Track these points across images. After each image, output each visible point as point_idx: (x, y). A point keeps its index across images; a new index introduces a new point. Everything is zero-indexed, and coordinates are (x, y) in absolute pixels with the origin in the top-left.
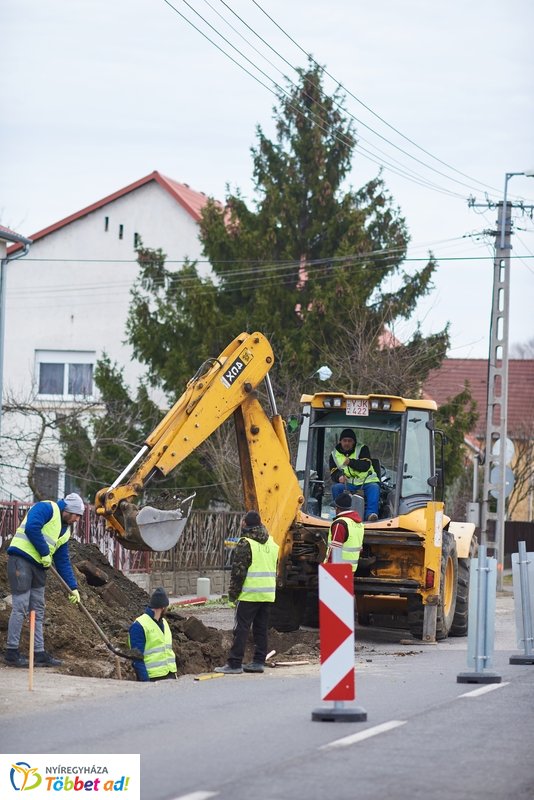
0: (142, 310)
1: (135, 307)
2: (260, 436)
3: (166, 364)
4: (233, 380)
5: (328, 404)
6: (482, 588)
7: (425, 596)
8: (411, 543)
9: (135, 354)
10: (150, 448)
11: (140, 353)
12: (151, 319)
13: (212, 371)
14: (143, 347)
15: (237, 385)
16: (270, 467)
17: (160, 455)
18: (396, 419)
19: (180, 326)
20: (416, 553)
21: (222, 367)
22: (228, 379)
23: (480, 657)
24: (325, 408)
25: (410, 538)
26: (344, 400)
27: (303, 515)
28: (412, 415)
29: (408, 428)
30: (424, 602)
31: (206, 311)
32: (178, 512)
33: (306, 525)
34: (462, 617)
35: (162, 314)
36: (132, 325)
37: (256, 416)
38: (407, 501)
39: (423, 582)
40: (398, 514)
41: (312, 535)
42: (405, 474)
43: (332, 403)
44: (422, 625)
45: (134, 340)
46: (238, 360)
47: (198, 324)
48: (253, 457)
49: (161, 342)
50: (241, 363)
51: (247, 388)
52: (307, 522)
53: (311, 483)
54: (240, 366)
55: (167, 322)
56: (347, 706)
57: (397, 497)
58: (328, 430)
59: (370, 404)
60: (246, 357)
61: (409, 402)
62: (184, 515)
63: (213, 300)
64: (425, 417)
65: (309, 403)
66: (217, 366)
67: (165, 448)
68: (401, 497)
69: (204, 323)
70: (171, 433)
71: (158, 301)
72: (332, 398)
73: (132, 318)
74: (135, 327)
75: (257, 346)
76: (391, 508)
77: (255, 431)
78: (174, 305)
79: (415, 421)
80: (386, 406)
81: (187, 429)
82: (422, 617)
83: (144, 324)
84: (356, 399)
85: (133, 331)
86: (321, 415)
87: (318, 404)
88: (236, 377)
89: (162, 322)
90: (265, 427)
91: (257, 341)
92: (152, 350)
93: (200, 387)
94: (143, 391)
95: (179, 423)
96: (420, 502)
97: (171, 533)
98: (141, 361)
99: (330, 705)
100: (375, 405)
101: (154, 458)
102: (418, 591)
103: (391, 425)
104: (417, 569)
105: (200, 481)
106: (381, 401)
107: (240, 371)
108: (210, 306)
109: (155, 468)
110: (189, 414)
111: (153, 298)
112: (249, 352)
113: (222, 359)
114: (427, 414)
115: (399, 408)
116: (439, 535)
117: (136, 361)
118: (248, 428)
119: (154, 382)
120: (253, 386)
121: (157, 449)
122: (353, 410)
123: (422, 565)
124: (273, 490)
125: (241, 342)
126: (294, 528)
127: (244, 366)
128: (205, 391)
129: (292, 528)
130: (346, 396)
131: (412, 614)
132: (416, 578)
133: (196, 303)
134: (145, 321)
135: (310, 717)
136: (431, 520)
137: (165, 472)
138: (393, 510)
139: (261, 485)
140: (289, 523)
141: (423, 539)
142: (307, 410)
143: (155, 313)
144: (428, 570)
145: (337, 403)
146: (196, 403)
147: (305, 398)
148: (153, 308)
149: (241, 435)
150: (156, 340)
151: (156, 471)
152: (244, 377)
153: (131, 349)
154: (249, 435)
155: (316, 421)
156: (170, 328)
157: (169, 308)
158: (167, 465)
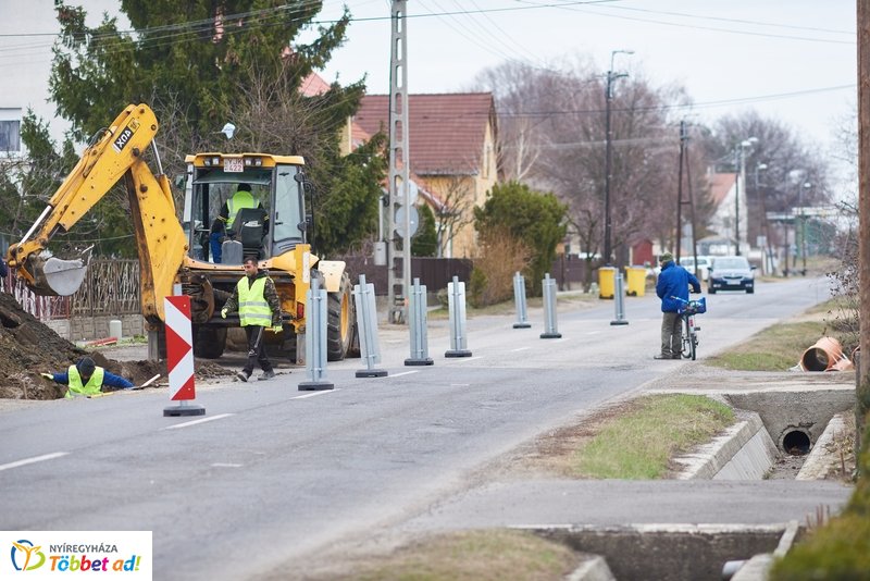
0: (64, 68)
1: (57, 65)
2: (148, 194)
3: (90, 120)
4: (123, 146)
5: (208, 163)
6: (316, 314)
7: (297, 325)
8: (283, 281)
9: (59, 110)
10: (53, 208)
11: (63, 110)
12: (73, 76)
13: (105, 139)
14: (66, 103)
15: (127, 150)
16: (158, 219)
17: (62, 213)
18: (267, 174)
19: (101, 81)
20: (288, 289)
21: (112, 135)
22: (118, 145)
23: (316, 369)
24: (206, 167)
25: (282, 277)
26: (221, 159)
27: (190, 260)
28: (281, 169)
29: (278, 181)
30: (296, 331)
31: (125, 67)
32: (79, 261)
33: (192, 269)
34: (337, 344)
35: (84, 71)
36: (54, 82)
37: (144, 176)
38: (279, 245)
39: (294, 313)
40: (272, 256)
41: (198, 277)
42: (276, 221)
43: (211, 162)
44: (295, 351)
45: (57, 97)
46: (127, 128)
47: (117, 79)
48: (143, 212)
49: (83, 98)
50: (129, 132)
51: (135, 153)
52: (193, 266)
53: (196, 232)
54: (129, 134)
55: (88, 79)
56: (189, 404)
57: (270, 241)
58: (211, 186)
59: (244, 161)
60: (134, 125)
61: (278, 158)
62: (85, 264)
63: (132, 56)
64: (293, 171)
65: (192, 163)
66: (109, 134)
67: (66, 207)
68: (273, 241)
69: (124, 77)
70: (70, 195)
71: (80, 57)
72: (211, 157)
73: (55, 76)
74: (58, 83)
75: (142, 116)
76: (266, 250)
77: (144, 189)
78: (95, 61)
79: (284, 175)
80: (258, 163)
81: (85, 190)
82: (295, 345)
83: (66, 81)
84: (232, 158)
85: (55, 89)
86: (203, 173)
87: (199, 163)
88: (126, 143)
89: (84, 78)
90: (153, 185)
91: (142, 112)
92: (74, 107)
93: (94, 153)
94: (69, 146)
95: (78, 185)
96: (290, 243)
97: (74, 280)
98: (64, 117)
99: (177, 404)
100: (248, 162)
101: (56, 216)
102: (291, 322)
103: (263, 179)
104: (290, 302)
105: (126, 231)
106: (254, 159)
107: (129, 138)
108: (128, 62)
109: (58, 224)
110: (85, 177)
111: (74, 55)
112: (136, 121)
113: (113, 128)
114: (295, 168)
115: (269, 164)
116: (306, 272)
117: (60, 117)
118: (138, 187)
119: (79, 137)
120: (141, 150)
121: (59, 208)
122: (229, 167)
123: (294, 300)
124: (162, 240)
125: (129, 113)
126: (182, 273)
127: (132, 134)
128: (98, 157)
129: (179, 272)
130: (223, 155)
131: (286, 342)
132: (289, 311)
133: (115, 59)
134: (68, 78)
135: (162, 413)
136: (300, 261)
137: (67, 228)
138: (267, 252)
139: (151, 235)
140: (177, 268)
141: (293, 277)
142: (190, 168)
143: (76, 70)
144: (299, 303)
145: (216, 161)
146: (91, 167)
147: (189, 158)
148: (75, 64)
149: (133, 192)
150: (79, 95)
151: (59, 227)
152: (133, 143)
153: (54, 106)
154: (139, 193)
155: (199, 178)
156: (91, 84)
157: (90, 64)
158: (68, 222)
